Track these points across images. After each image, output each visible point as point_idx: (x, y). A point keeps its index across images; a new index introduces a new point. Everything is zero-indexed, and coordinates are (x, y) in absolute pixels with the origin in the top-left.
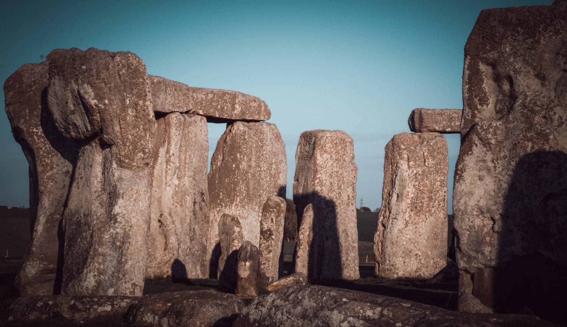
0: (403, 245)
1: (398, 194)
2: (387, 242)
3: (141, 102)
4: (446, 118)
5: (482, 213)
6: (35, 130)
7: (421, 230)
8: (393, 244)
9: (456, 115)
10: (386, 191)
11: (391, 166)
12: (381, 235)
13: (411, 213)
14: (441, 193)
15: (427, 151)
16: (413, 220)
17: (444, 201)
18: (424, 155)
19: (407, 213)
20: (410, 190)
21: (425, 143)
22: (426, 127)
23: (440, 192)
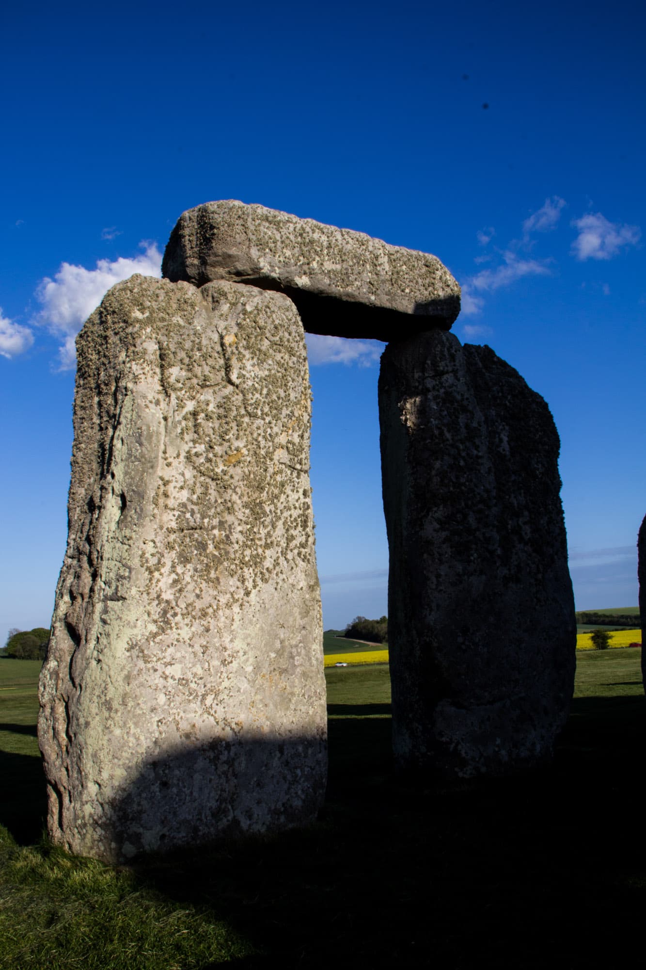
0: (153, 710)
1: (123, 497)
2: (85, 700)
4: (292, 237)
7: (227, 639)
8: (110, 709)
9: (324, 238)
10: (82, 492)
11: (96, 399)
12: (64, 673)
13: (179, 569)
14: (293, 496)
15: (235, 329)
16: (191, 598)
17: (305, 525)
18: (222, 345)
19: (165, 570)
20: (174, 476)
21: (225, 308)
23: (288, 489)
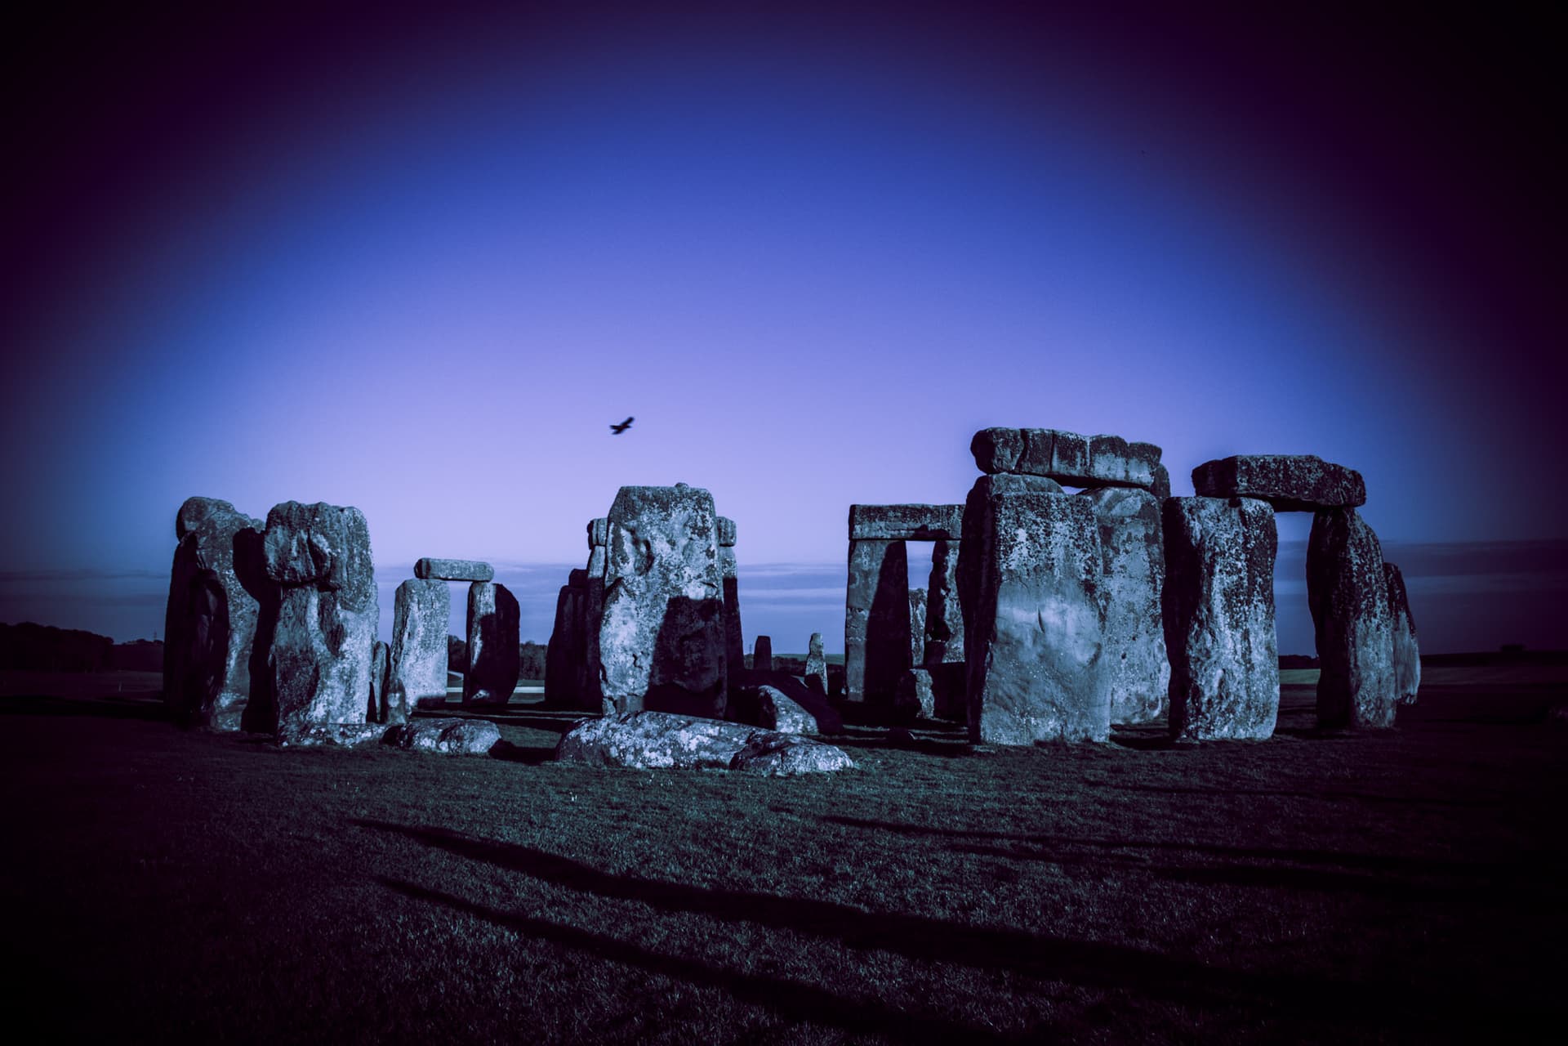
0: (413, 677)
1: (409, 633)
2: (399, 675)
3: (364, 552)
5: (626, 651)
6: (227, 573)
7: (428, 665)
8: (405, 677)
11: (401, 609)
15: (434, 595)
16: (422, 656)
18: (431, 599)
19: (417, 650)
20: (421, 630)
21: (431, 589)
22: (433, 575)
